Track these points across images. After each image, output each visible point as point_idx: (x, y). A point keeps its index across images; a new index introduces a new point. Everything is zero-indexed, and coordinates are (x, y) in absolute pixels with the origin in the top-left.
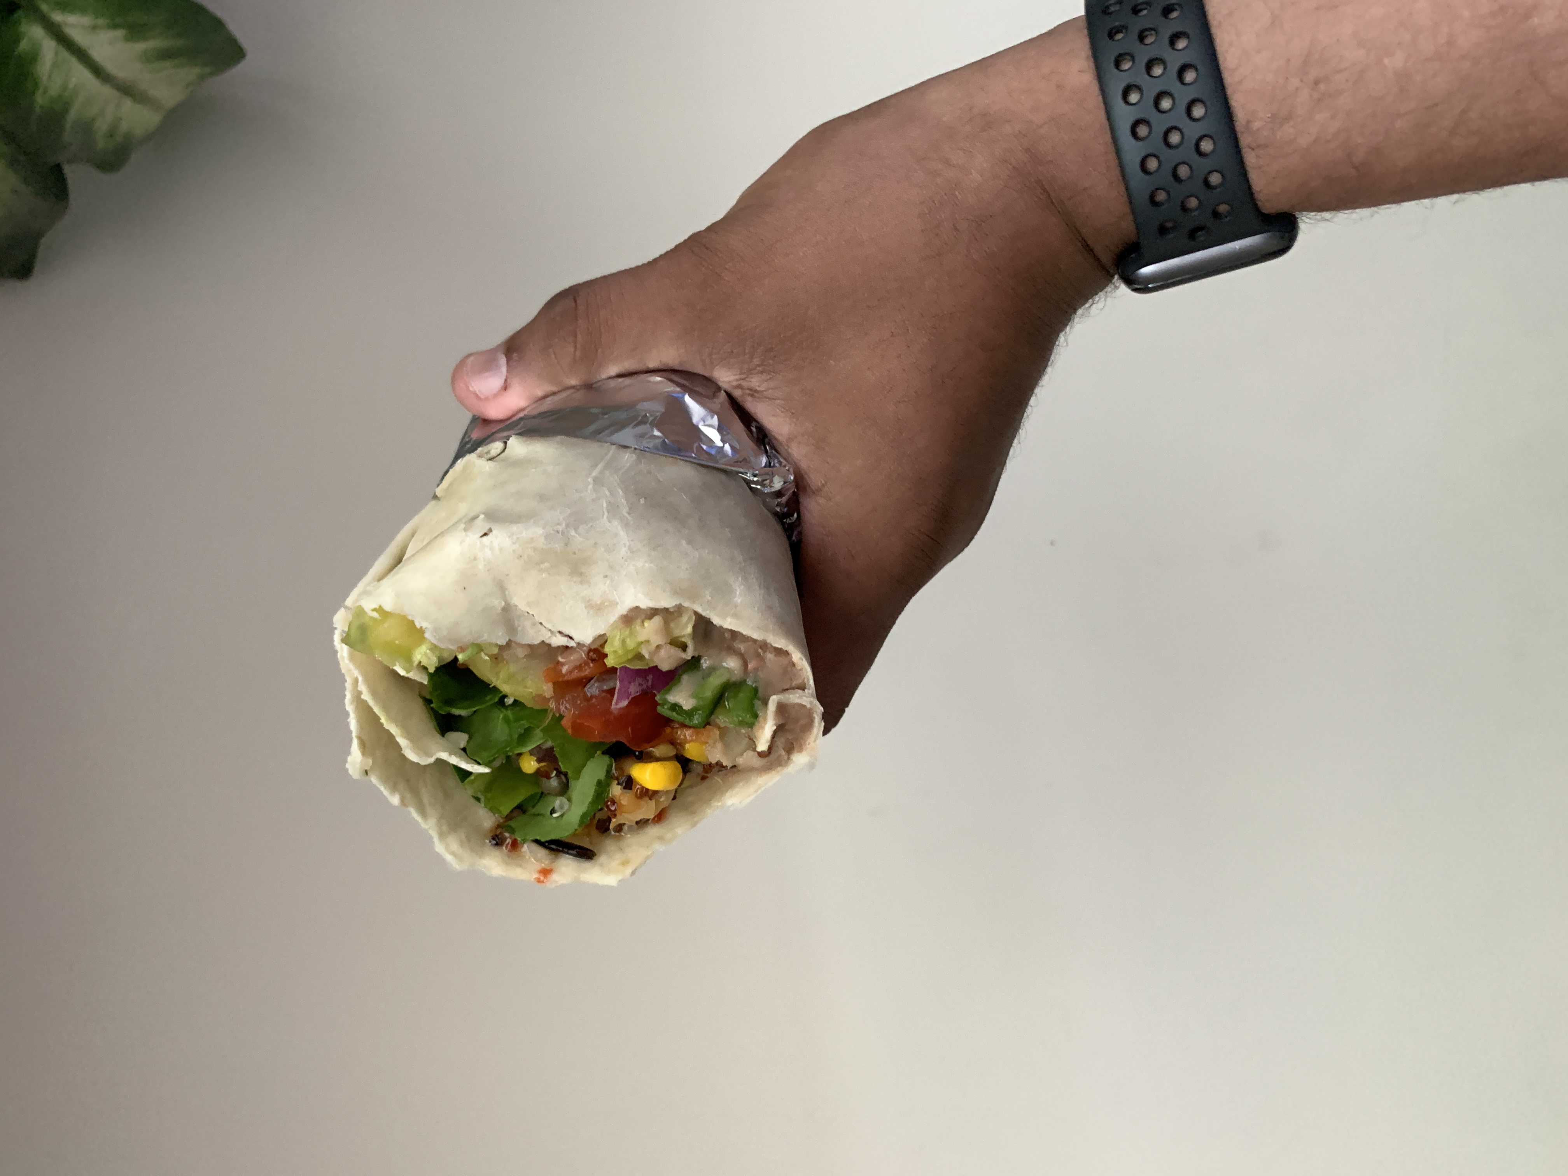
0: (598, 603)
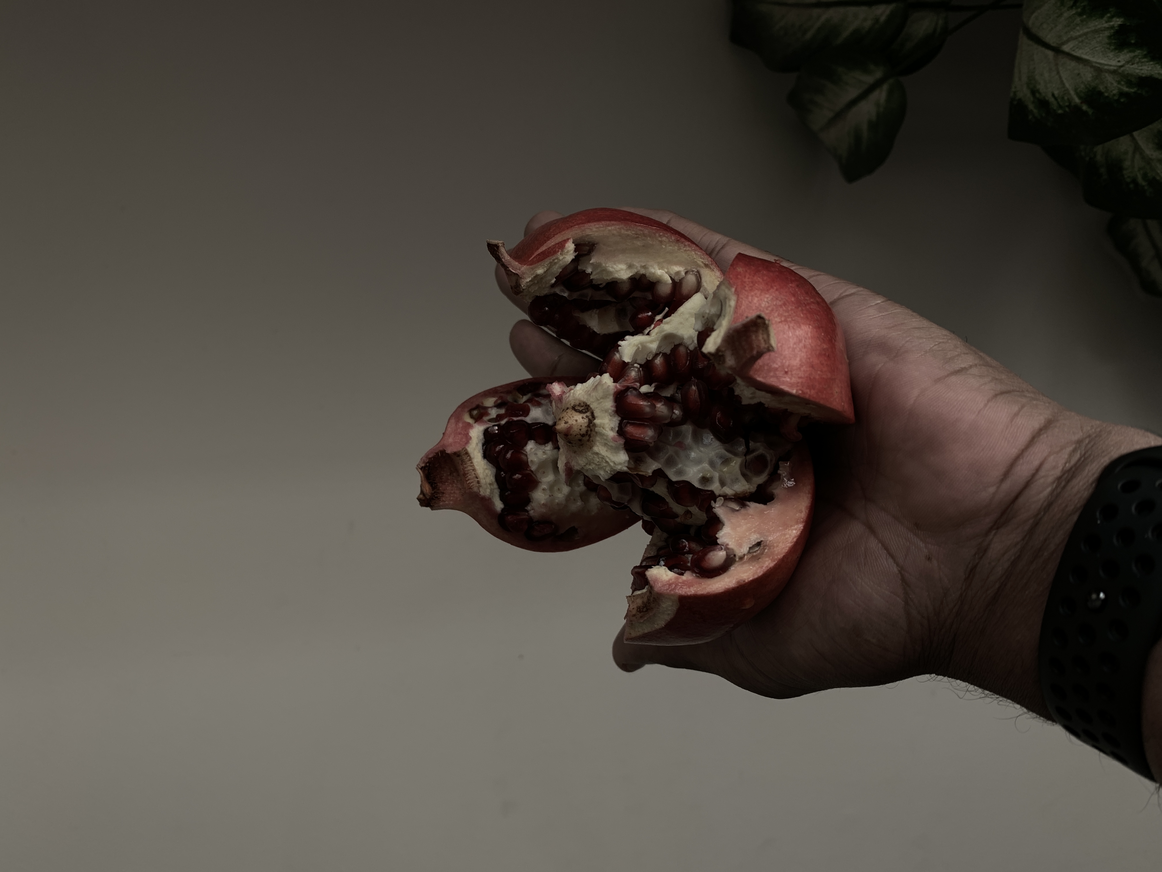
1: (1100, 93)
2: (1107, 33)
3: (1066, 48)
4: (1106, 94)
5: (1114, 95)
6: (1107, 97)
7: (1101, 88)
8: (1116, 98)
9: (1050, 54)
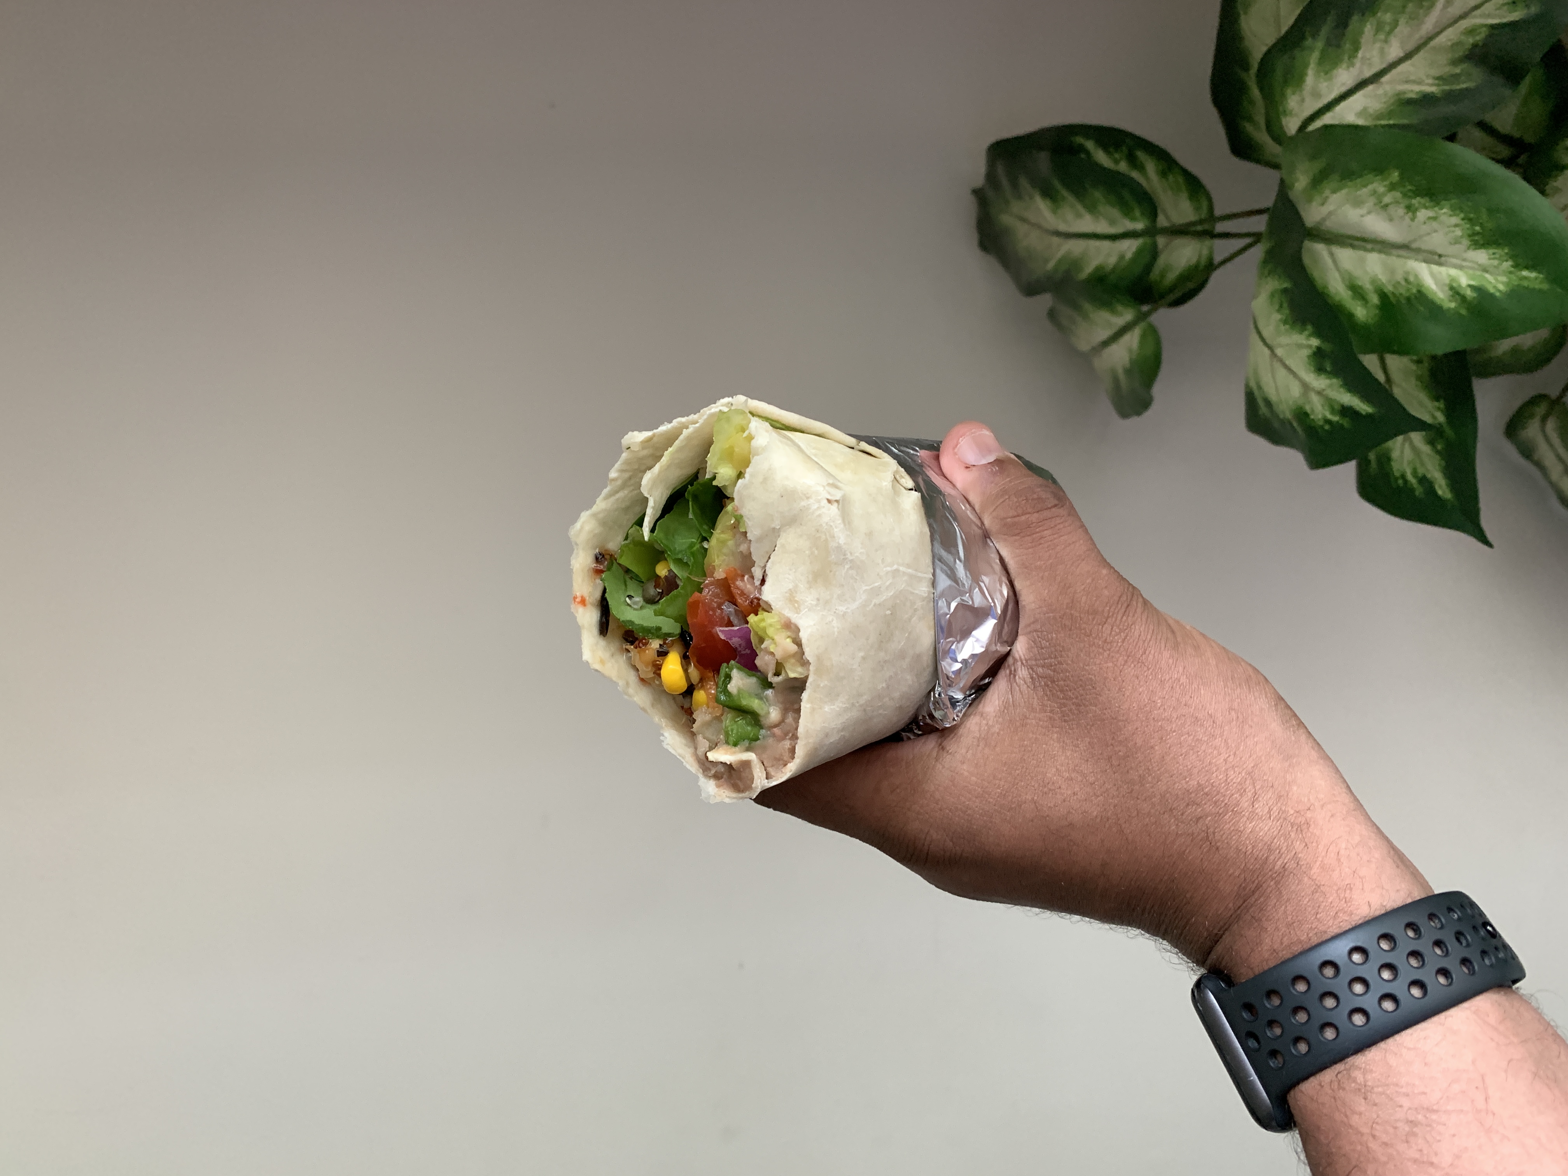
0: (796, 599)
1: (1306, 414)
2: (1306, 352)
3: (1279, 352)
4: (1312, 417)
5: (1319, 420)
6: (1313, 420)
7: (1308, 408)
8: (1321, 423)
9: (1266, 351)
